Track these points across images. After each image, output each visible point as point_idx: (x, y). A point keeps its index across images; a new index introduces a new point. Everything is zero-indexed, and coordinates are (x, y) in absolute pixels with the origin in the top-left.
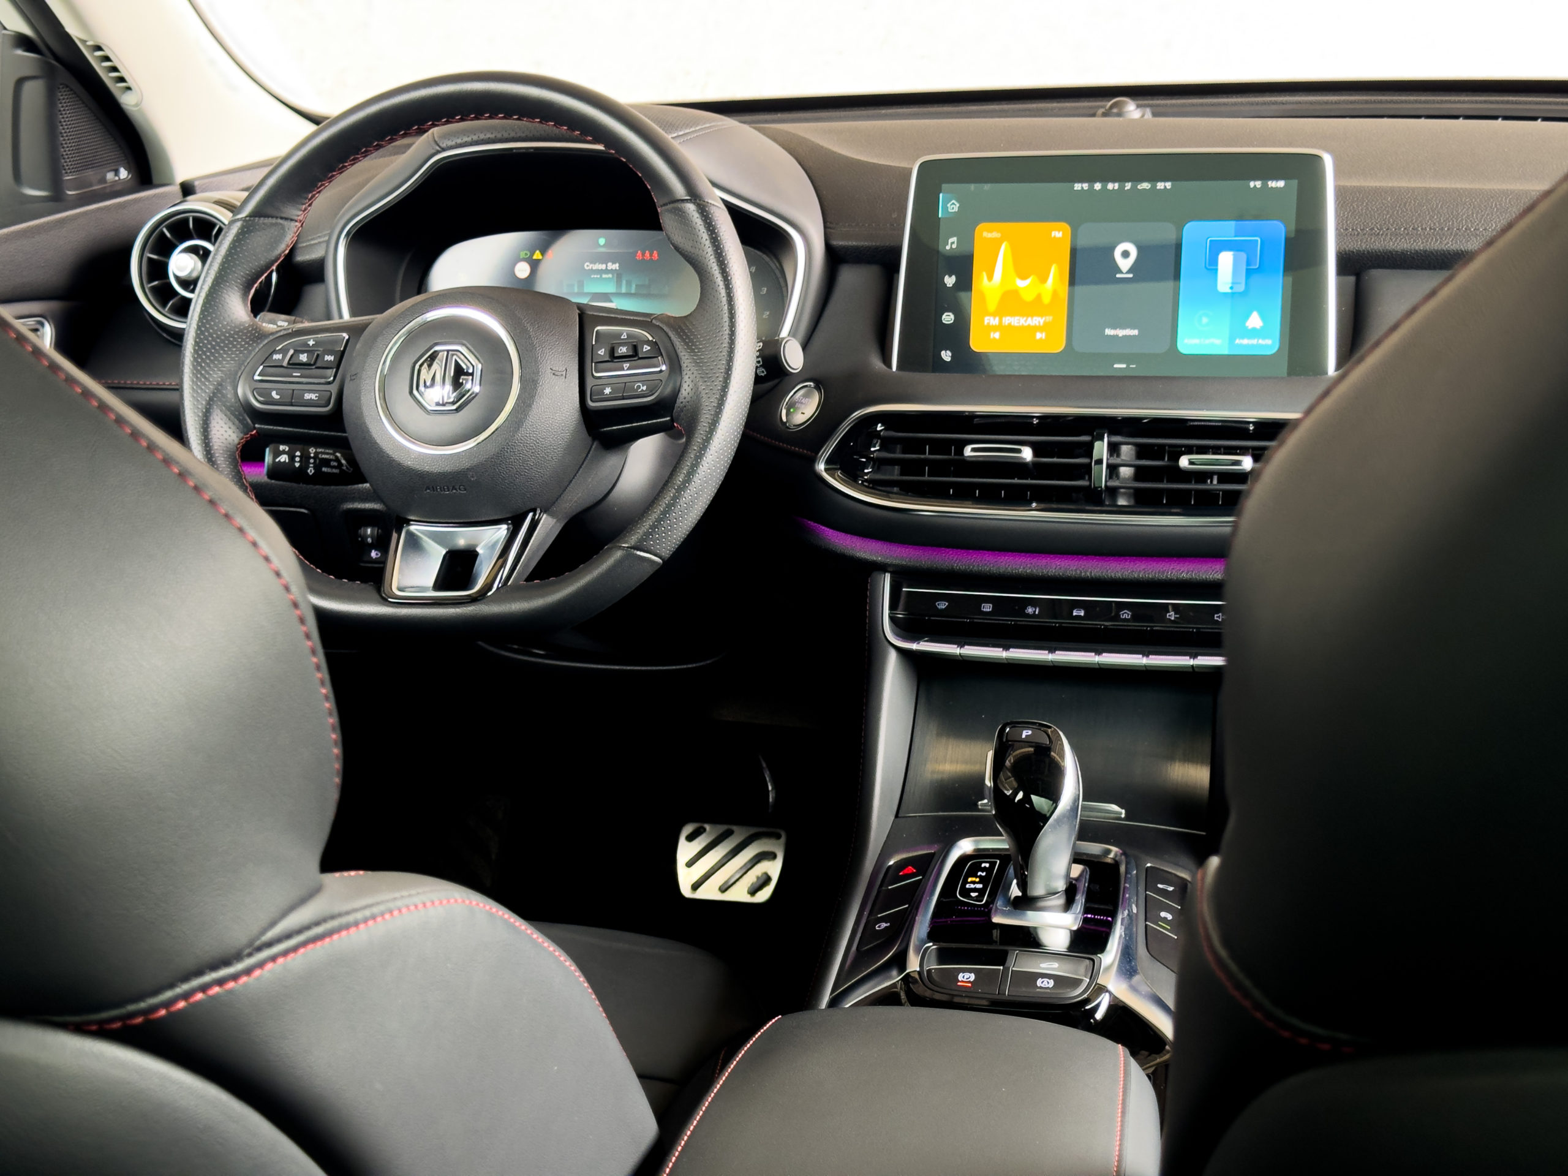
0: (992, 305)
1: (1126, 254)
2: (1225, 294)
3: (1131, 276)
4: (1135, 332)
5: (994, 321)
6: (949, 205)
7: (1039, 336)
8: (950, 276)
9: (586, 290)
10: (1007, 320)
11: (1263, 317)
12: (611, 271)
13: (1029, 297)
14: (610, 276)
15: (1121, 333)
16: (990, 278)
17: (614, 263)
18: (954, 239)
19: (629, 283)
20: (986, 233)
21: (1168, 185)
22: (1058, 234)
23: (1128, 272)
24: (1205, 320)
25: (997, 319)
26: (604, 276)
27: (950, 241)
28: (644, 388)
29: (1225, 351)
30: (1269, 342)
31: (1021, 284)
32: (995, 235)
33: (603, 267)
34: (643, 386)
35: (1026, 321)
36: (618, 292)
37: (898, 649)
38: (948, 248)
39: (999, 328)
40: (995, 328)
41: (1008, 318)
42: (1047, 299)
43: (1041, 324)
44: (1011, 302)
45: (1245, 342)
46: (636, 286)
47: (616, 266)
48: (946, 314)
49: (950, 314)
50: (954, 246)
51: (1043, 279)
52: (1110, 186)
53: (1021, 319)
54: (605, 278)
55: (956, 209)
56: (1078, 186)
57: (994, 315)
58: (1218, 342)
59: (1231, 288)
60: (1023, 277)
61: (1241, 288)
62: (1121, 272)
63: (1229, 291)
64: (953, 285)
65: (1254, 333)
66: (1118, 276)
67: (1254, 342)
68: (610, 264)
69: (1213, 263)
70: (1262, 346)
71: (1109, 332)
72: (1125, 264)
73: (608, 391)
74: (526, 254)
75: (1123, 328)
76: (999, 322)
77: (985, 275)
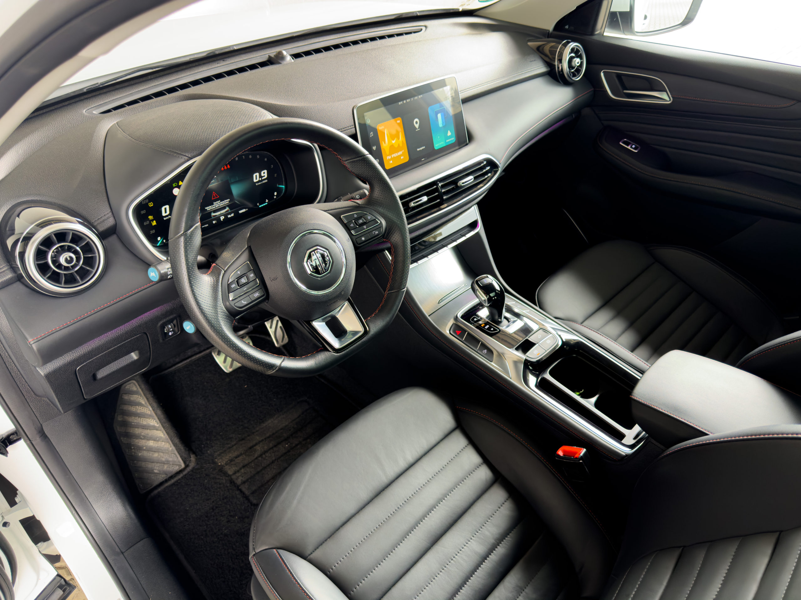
0: (388, 152)
1: (417, 123)
2: (441, 127)
3: (419, 129)
4: (424, 147)
5: (389, 157)
6: (367, 121)
7: (402, 158)
8: (374, 146)
10: (393, 156)
11: (451, 133)
13: (396, 146)
15: (421, 149)
16: (385, 143)
18: (372, 133)
20: (380, 128)
21: (422, 96)
22: (398, 122)
23: (419, 128)
24: (439, 137)
25: (390, 156)
27: (371, 134)
28: (377, 232)
29: (444, 145)
31: (394, 142)
32: (383, 127)
35: (397, 154)
38: (371, 136)
40: (390, 160)
42: (401, 145)
43: (401, 153)
44: (393, 149)
45: (448, 140)
50: (372, 135)
51: (399, 139)
52: (408, 101)
55: (370, 122)
56: (400, 103)
57: (389, 155)
58: (443, 143)
59: (442, 125)
60: (393, 140)
62: (417, 129)
64: (376, 149)
65: (449, 137)
66: (417, 130)
69: (437, 119)
70: (452, 140)
71: (418, 150)
72: (417, 126)
73: (363, 239)
74: (176, 184)
75: (421, 147)
76: (391, 157)
77: (383, 143)
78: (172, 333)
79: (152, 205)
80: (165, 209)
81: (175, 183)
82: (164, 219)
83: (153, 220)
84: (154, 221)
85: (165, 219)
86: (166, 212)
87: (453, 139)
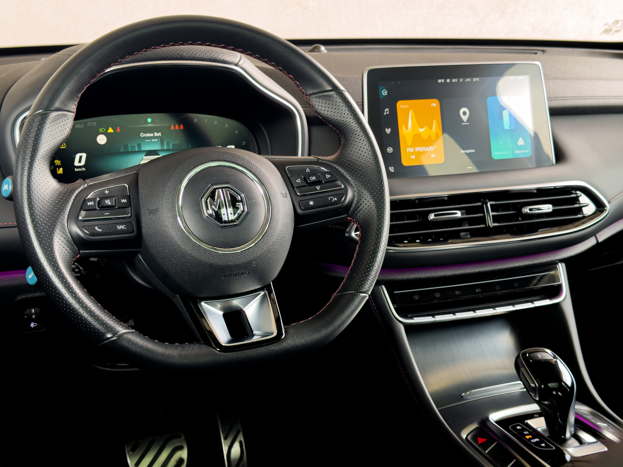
0: (409, 142)
1: (465, 113)
2: (507, 130)
3: (468, 124)
4: (473, 151)
5: (411, 150)
6: (382, 92)
7: (432, 156)
8: (388, 129)
9: (143, 149)
10: (417, 149)
11: (524, 140)
12: (157, 137)
13: (425, 137)
14: (156, 140)
15: (468, 151)
16: (407, 128)
17: (158, 132)
18: (387, 109)
19: (168, 144)
20: (402, 105)
21: (478, 79)
22: (434, 105)
23: (467, 122)
24: (501, 143)
25: (413, 149)
26: (153, 140)
27: (386, 110)
28: (336, 199)
29: (511, 157)
31: (421, 130)
32: (406, 106)
33: (152, 135)
34: (334, 198)
35: (426, 149)
36: (163, 149)
37: (403, 323)
38: (385, 114)
39: (414, 153)
40: (412, 154)
41: (417, 148)
42: (433, 137)
43: (433, 150)
44: (418, 140)
46: (172, 145)
47: (159, 134)
48: (388, 148)
49: (391, 148)
50: (388, 113)
51: (431, 128)
52: (454, 80)
53: (423, 148)
54: (154, 141)
55: (386, 94)
56: (440, 81)
57: (411, 147)
58: (508, 153)
59: (510, 127)
60: (422, 128)
61: (513, 127)
62: (464, 122)
64: (390, 133)
65: (521, 148)
66: (463, 124)
67: (521, 152)
68: (155, 133)
69: (501, 116)
70: (525, 153)
71: (463, 152)
72: (465, 118)
73: (311, 203)
74: (103, 130)
75: (468, 149)
77: (404, 127)
78: (35, 325)
79: (65, 147)
80: (81, 157)
81: (102, 128)
82: (74, 170)
83: (59, 167)
84: (61, 169)
85: (76, 170)
86: (80, 161)
87: (527, 151)
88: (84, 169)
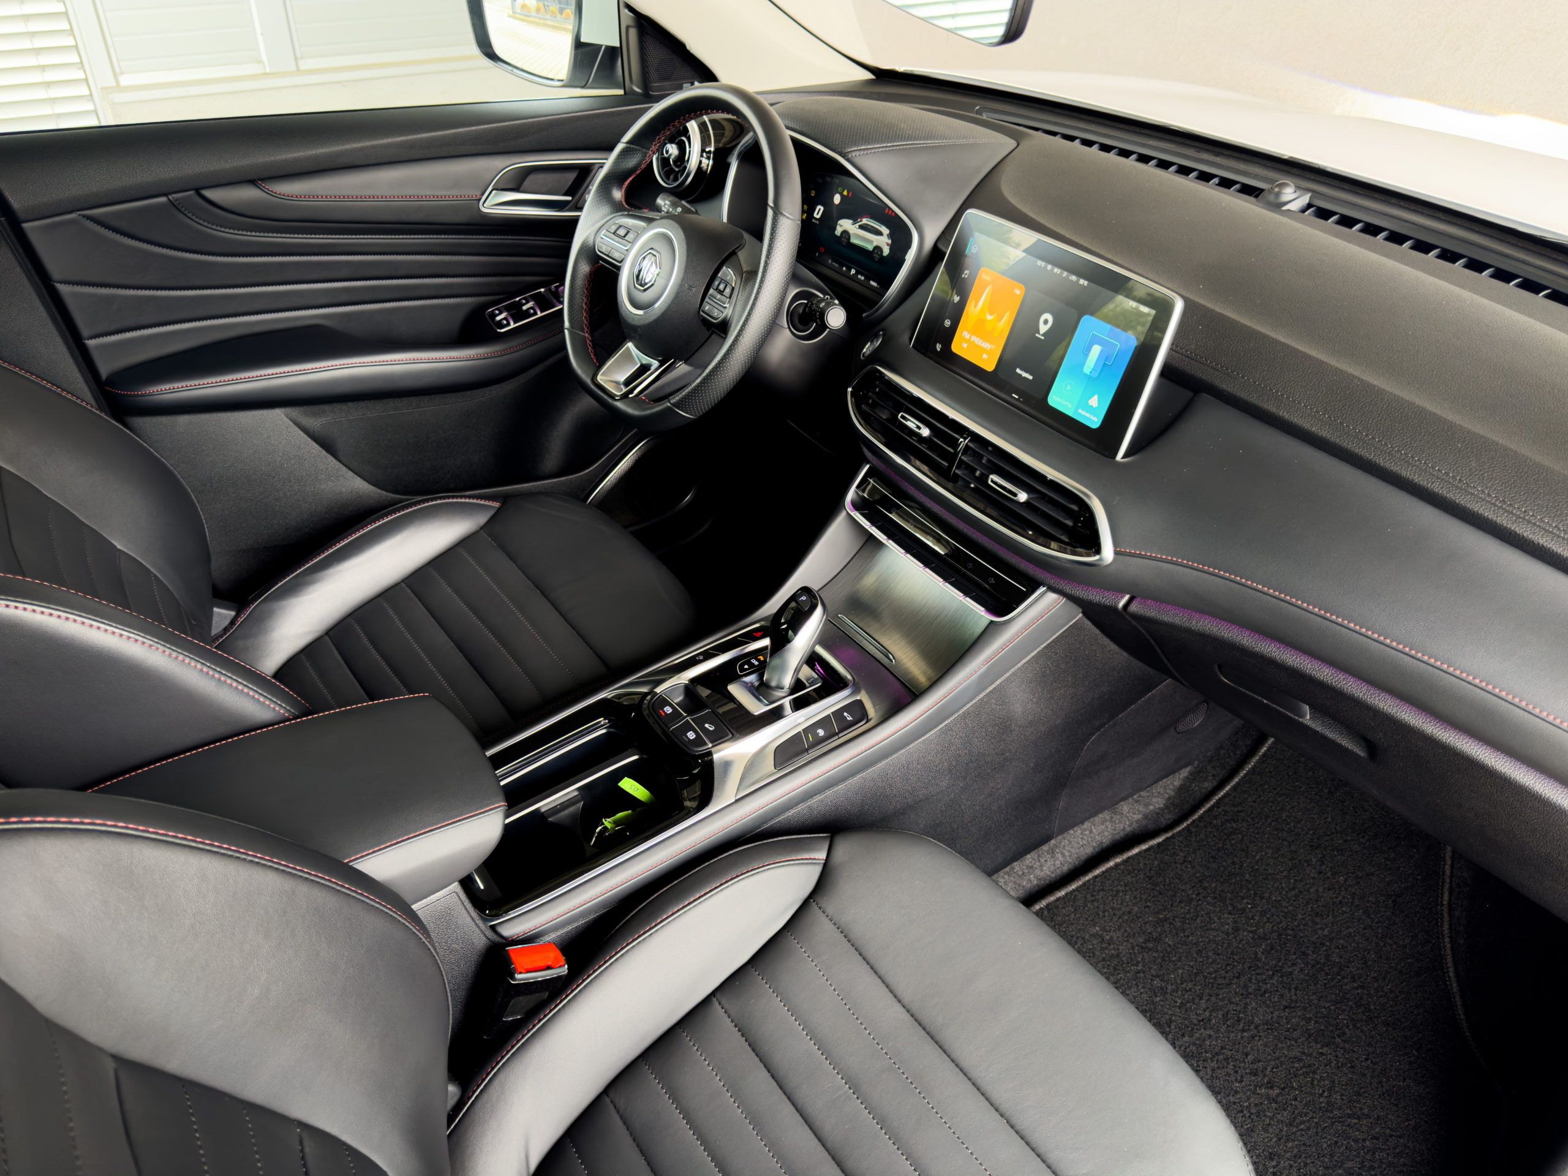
1: (1046, 322)
2: (1086, 375)
3: (1043, 338)
4: (1031, 377)
6: (973, 247)
7: (984, 356)
8: (958, 296)
11: (1100, 401)
15: (1025, 375)
16: (975, 306)
21: (1086, 283)
23: (1043, 335)
24: (1069, 387)
27: (967, 271)
28: (716, 314)
29: (1071, 414)
30: (1095, 419)
31: (989, 317)
37: (847, 512)
38: (964, 275)
39: (968, 341)
45: (1084, 413)
48: (948, 320)
49: (950, 321)
50: (966, 277)
51: (1000, 320)
52: (1056, 270)
55: (975, 252)
56: (1039, 263)
57: (969, 332)
58: (1070, 406)
59: (1091, 372)
60: (991, 314)
61: (1095, 375)
62: (1039, 334)
63: (1089, 373)
64: (957, 303)
65: (1090, 409)
66: (1037, 335)
67: (1088, 415)
69: (1088, 350)
70: (1089, 419)
71: (1018, 371)
72: (1044, 329)
75: (1026, 371)
76: (970, 337)
77: (973, 303)
80: (820, 210)
81: (841, 188)
83: (805, 212)
84: (806, 215)
86: (818, 214)
88: (818, 222)
